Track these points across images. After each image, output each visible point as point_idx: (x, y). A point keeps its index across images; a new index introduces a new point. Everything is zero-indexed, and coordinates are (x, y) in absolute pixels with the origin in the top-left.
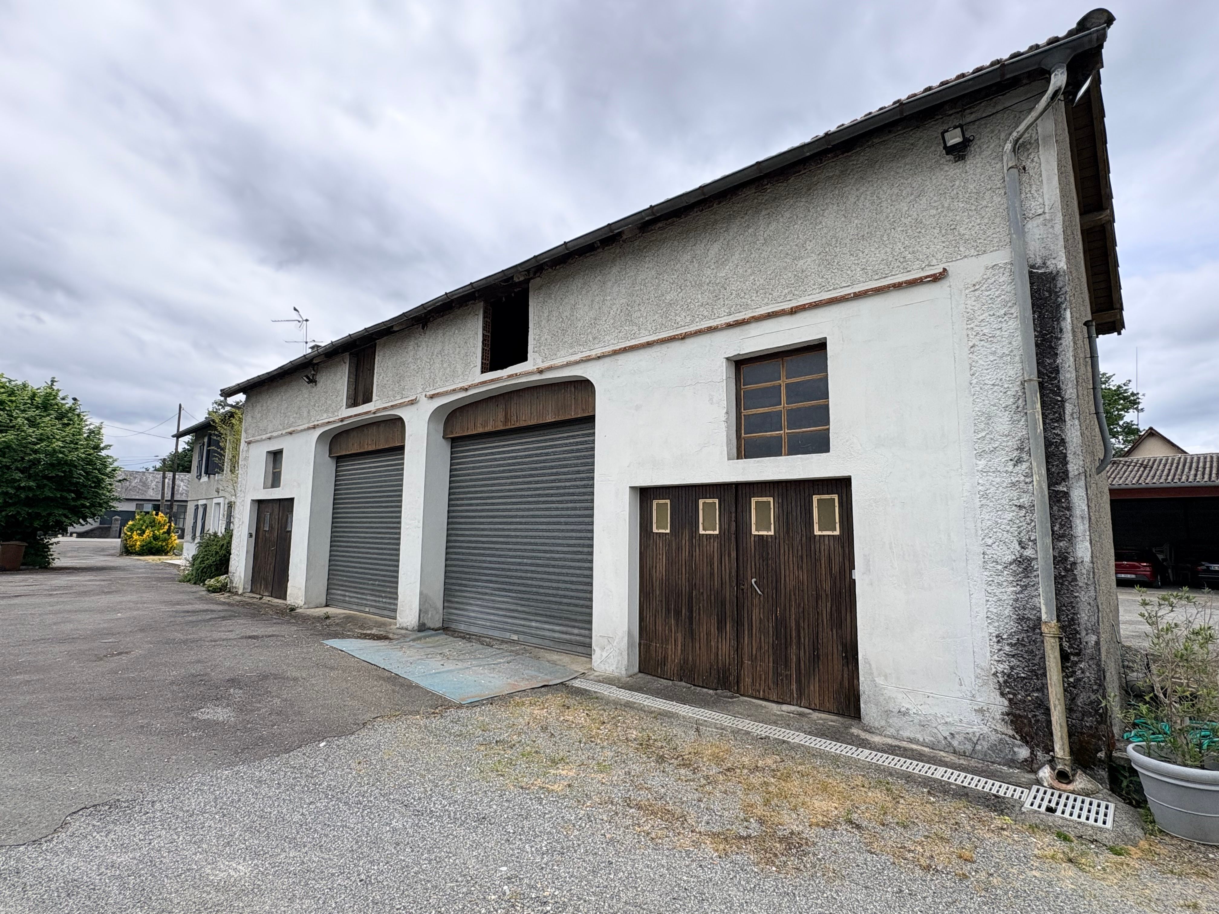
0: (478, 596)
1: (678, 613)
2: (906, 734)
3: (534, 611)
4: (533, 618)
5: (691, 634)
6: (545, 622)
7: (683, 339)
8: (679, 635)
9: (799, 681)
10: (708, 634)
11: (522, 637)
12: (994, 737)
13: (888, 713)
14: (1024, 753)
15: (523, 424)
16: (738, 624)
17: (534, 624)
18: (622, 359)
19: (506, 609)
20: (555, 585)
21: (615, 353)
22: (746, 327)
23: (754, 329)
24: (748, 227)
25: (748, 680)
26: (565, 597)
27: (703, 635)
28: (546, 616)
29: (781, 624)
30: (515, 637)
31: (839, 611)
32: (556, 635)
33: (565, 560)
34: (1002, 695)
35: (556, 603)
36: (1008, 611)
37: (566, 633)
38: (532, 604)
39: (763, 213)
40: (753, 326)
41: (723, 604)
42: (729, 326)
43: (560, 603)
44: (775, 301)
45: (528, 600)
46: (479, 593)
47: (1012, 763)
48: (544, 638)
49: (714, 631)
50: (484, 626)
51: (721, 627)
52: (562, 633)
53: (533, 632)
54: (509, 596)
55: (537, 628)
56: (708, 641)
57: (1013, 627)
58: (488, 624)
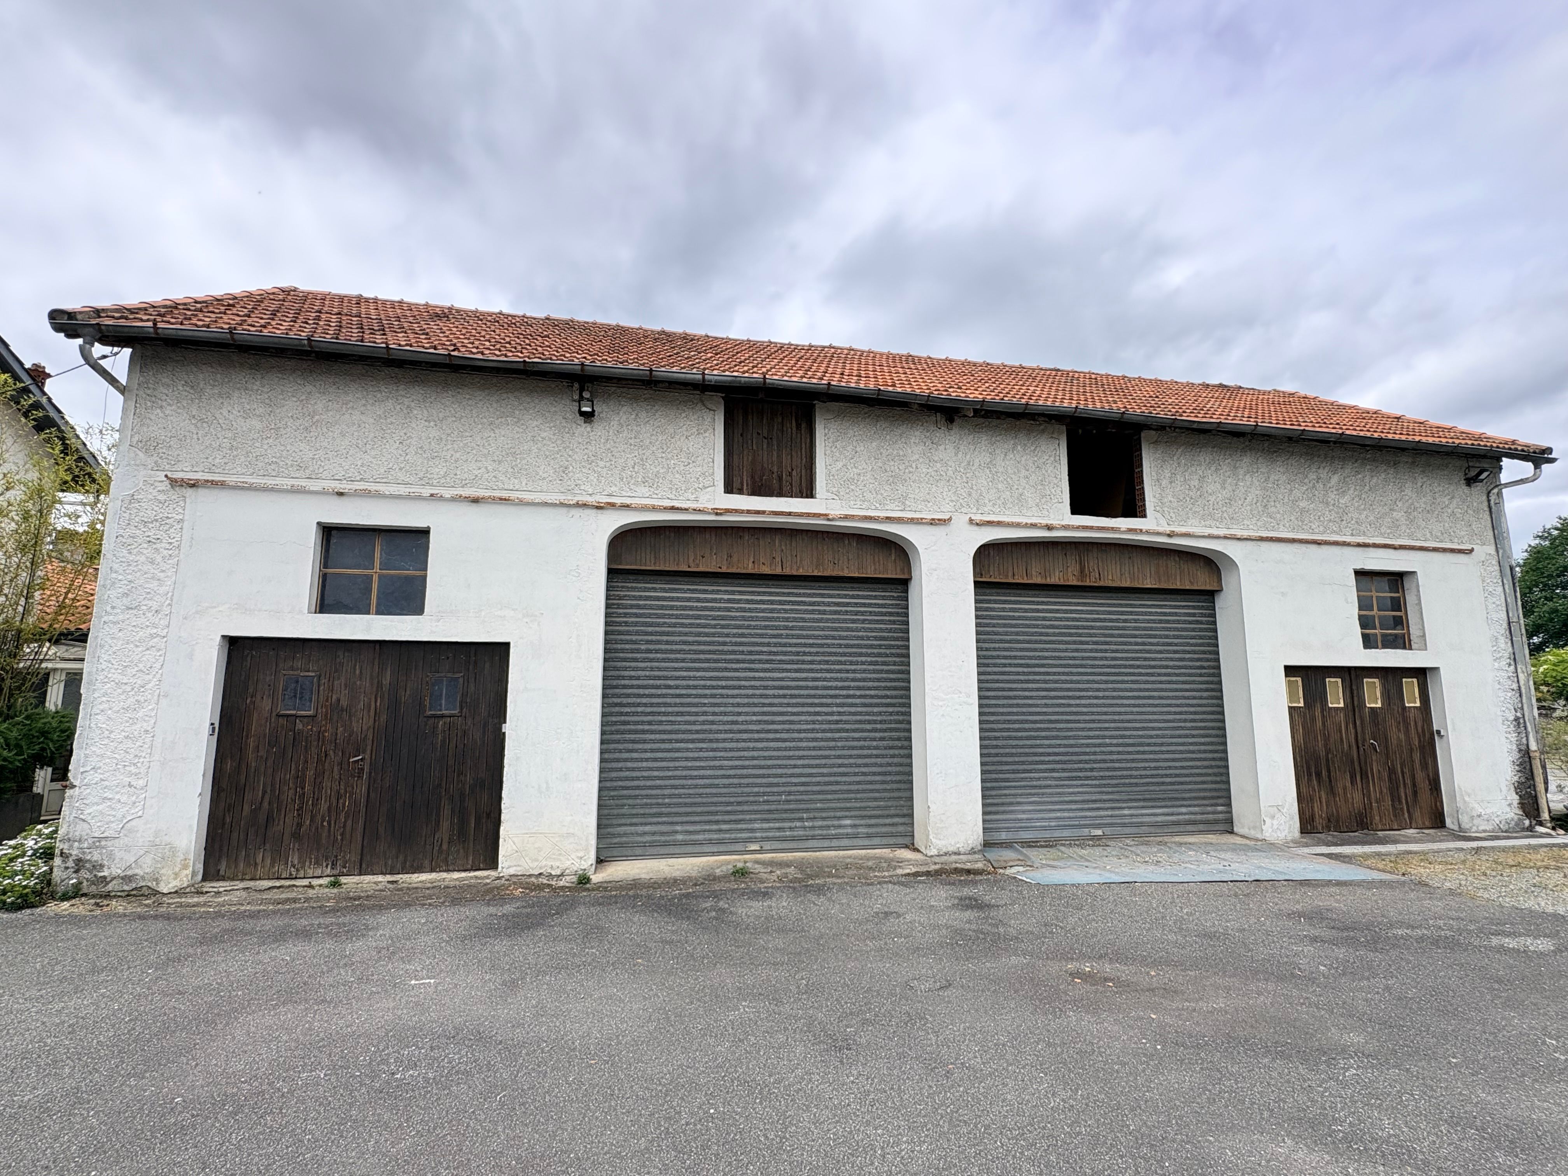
0: (1033, 791)
1: (1319, 775)
2: (1481, 828)
3: (1126, 797)
4: (1124, 805)
5: (1332, 791)
6: (1143, 807)
7: (1319, 544)
8: (1323, 794)
9: (1408, 811)
10: (1345, 788)
11: (1108, 831)
12: (1516, 817)
13: (1472, 818)
14: (1527, 822)
15: (1110, 584)
16: (1364, 775)
17: (1126, 812)
18: (1265, 545)
19: (1083, 801)
20: (1153, 765)
21: (1262, 539)
22: (1367, 549)
23: (1372, 552)
24: (1358, 473)
25: (1377, 818)
26: (1167, 776)
27: (1341, 791)
28: (1144, 800)
29: (1392, 771)
30: (1099, 832)
31: (1424, 758)
32: (1160, 819)
33: (1163, 737)
34: (1517, 793)
35: (1158, 784)
36: (1514, 747)
37: (1172, 814)
38: (1123, 789)
39: (1368, 467)
40: (1371, 549)
41: (1352, 762)
42: (1359, 545)
43: (1163, 783)
44: (1382, 535)
45: (1116, 786)
46: (1035, 787)
47: (1523, 830)
48: (1142, 824)
49: (1348, 784)
50: (1044, 828)
51: (1353, 783)
52: (1168, 815)
53: (1127, 821)
54: (1087, 785)
55: (1132, 815)
56: (1345, 793)
57: (1517, 755)
58: (1053, 824)
